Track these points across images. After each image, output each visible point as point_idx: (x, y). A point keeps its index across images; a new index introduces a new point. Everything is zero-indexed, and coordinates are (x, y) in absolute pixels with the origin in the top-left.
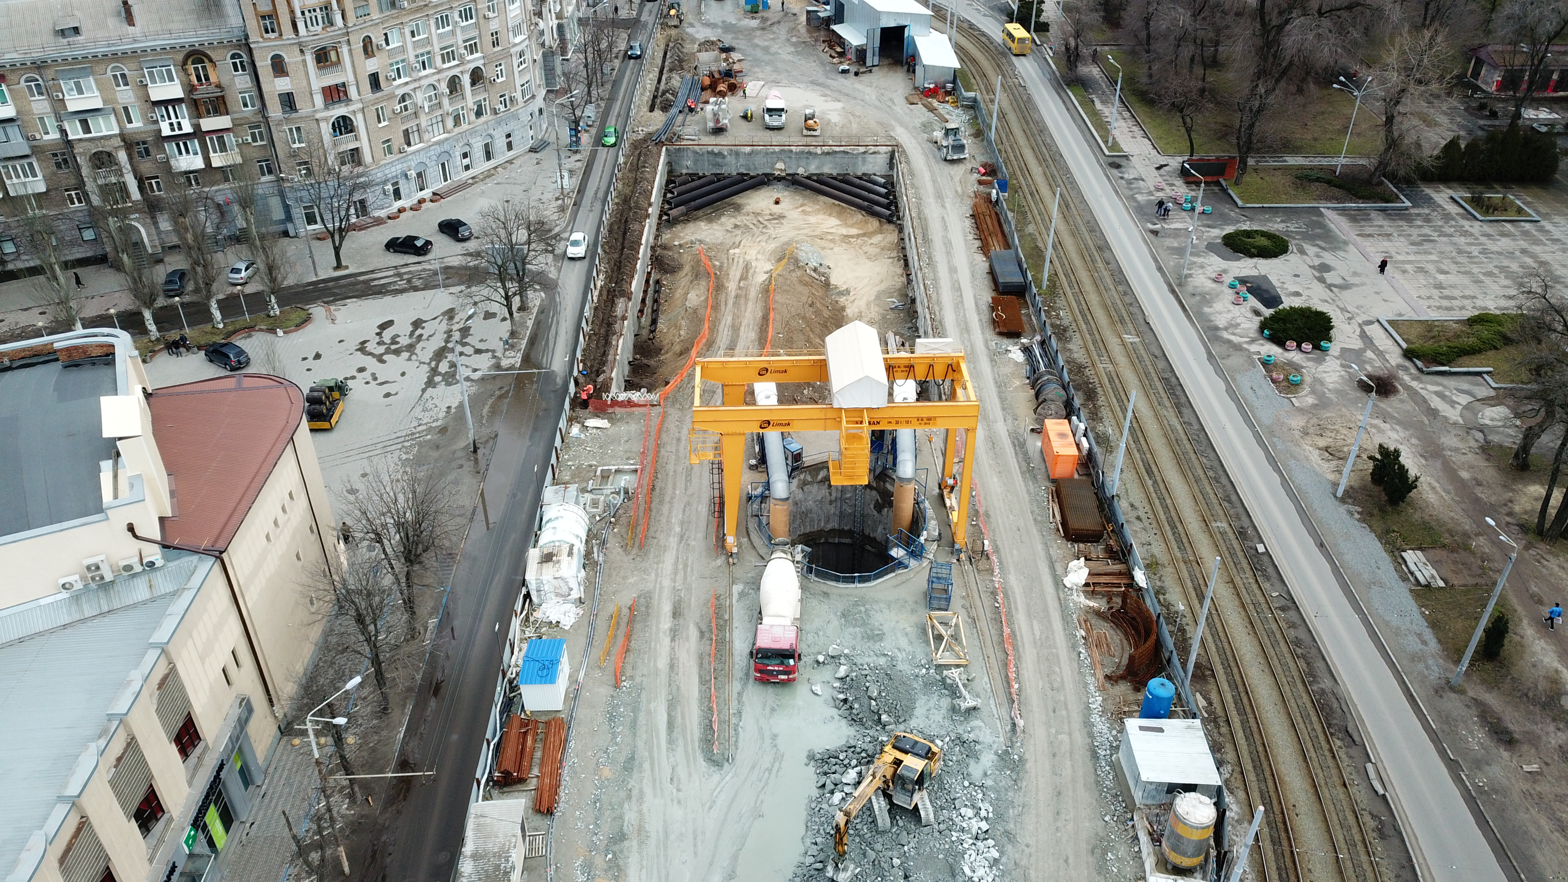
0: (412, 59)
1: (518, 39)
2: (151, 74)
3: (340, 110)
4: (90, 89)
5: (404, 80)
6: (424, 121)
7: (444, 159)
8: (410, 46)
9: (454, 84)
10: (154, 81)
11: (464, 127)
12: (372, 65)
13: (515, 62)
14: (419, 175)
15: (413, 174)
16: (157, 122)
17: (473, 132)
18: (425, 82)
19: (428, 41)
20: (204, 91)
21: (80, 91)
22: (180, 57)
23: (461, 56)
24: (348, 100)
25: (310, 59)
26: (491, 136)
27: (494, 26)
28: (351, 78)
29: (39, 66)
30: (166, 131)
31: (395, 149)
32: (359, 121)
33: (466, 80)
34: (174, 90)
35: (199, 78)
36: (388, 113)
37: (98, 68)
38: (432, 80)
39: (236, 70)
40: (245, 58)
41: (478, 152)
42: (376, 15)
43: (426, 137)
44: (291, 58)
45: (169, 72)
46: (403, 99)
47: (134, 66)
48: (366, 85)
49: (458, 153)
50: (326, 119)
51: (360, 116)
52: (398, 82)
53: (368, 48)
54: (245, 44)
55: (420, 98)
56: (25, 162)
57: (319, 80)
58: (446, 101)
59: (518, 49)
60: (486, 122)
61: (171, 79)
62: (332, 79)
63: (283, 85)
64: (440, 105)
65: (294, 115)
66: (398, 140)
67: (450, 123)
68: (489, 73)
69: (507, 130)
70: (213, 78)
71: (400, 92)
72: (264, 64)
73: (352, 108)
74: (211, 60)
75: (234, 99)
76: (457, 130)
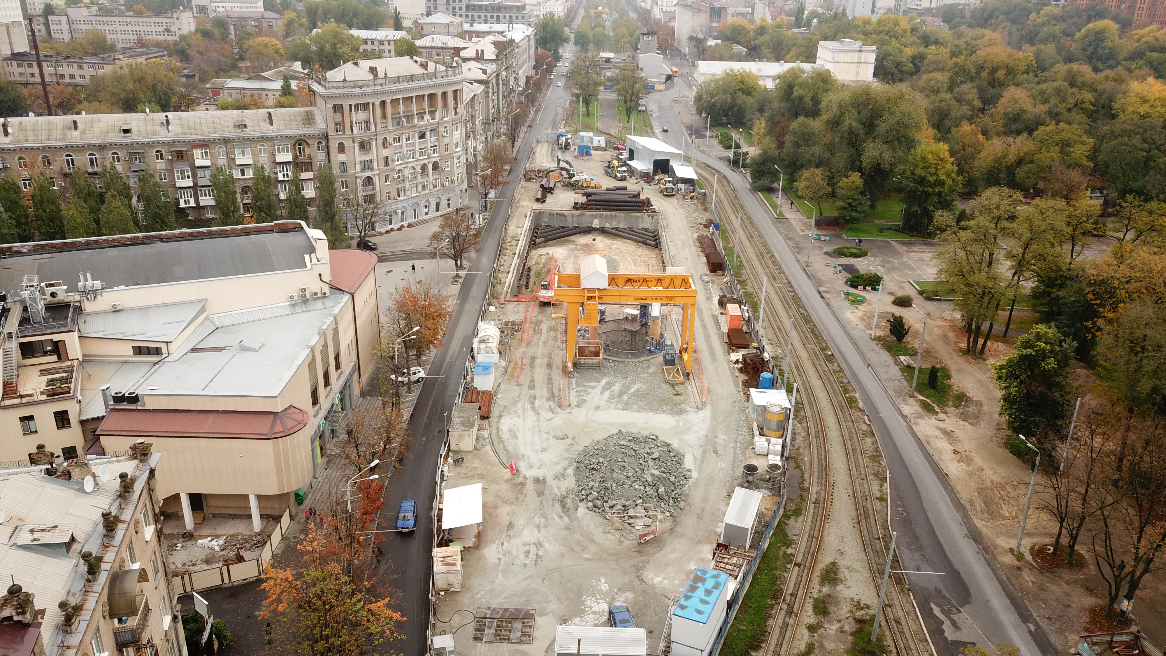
0: (405, 152)
1: (458, 150)
2: (279, 148)
3: (368, 174)
4: (248, 154)
5: (400, 162)
6: (407, 184)
7: (415, 207)
8: (405, 145)
9: (424, 167)
10: (279, 152)
11: (427, 191)
12: (386, 152)
13: (456, 161)
14: (402, 213)
15: (399, 211)
16: (277, 173)
17: (431, 194)
18: (410, 165)
19: (413, 144)
20: (302, 158)
21: (243, 155)
22: (293, 142)
23: (429, 154)
24: (372, 169)
25: (357, 146)
26: (439, 198)
27: (446, 141)
28: (375, 158)
29: (226, 141)
30: (281, 178)
31: (392, 197)
32: (376, 180)
33: (430, 167)
34: (288, 157)
35: (300, 153)
36: (390, 178)
37: (253, 145)
38: (413, 164)
39: (319, 150)
40: (324, 144)
41: (433, 206)
42: (390, 128)
43: (408, 193)
44: (348, 144)
45: (287, 148)
46: (398, 172)
47: (270, 144)
48: (382, 162)
49: (423, 205)
50: (360, 177)
51: (377, 177)
52: (397, 163)
53: (385, 144)
54: (326, 137)
55: (407, 173)
56: (210, 188)
57: (360, 157)
58: (419, 176)
59: (457, 154)
60: (438, 191)
61: (288, 152)
62: (366, 157)
63: (342, 157)
64: (416, 178)
65: (346, 174)
66: (394, 193)
67: (420, 188)
68: (441, 164)
69: (448, 196)
70: (307, 153)
71: (398, 168)
72: (334, 147)
73: (374, 173)
74: (308, 144)
75: (316, 165)
76: (423, 193)
